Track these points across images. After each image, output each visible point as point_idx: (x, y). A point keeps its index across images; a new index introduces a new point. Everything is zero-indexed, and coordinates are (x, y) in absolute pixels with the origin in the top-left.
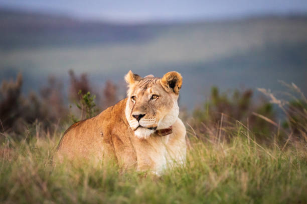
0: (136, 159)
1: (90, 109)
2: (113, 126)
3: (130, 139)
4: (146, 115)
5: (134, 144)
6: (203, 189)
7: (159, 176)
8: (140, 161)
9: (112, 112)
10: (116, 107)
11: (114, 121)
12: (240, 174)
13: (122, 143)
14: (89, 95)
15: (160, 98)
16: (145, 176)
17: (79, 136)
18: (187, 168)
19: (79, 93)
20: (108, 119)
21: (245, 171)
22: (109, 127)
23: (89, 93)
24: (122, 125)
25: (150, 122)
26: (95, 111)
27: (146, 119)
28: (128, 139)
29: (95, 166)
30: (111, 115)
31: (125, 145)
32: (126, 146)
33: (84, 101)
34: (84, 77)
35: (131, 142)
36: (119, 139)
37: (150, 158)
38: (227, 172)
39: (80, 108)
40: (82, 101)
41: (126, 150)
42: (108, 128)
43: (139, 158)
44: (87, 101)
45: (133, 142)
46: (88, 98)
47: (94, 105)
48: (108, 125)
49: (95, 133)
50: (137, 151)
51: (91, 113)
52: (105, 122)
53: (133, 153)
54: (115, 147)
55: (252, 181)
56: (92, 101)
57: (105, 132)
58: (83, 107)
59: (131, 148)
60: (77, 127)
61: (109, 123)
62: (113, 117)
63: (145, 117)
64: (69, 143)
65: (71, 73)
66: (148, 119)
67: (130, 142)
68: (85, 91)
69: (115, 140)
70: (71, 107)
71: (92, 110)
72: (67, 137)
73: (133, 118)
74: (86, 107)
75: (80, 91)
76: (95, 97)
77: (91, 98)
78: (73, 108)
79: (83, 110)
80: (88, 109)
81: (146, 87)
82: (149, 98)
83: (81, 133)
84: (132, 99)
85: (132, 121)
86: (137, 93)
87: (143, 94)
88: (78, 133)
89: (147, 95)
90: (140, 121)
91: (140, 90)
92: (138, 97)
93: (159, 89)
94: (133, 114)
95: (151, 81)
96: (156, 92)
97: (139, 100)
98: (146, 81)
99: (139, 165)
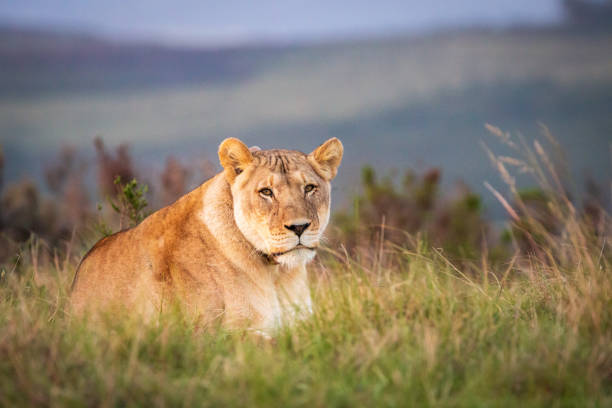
0: (224, 308)
1: (136, 213)
4: (312, 225)
7: (269, 337)
11: (172, 238)
12: (423, 333)
13: (193, 278)
14: (134, 186)
15: (318, 189)
17: (106, 267)
19: (115, 182)
20: (158, 237)
21: (432, 326)
22: (163, 250)
23: (134, 181)
32: (201, 284)
33: (125, 196)
34: (123, 151)
36: (185, 270)
38: (398, 329)
39: (117, 209)
40: (121, 197)
41: (202, 290)
42: (161, 252)
44: (131, 196)
46: (132, 191)
47: (144, 205)
49: (137, 265)
52: (153, 242)
55: (444, 344)
56: (139, 196)
57: (156, 261)
58: (123, 209)
59: (211, 286)
62: (168, 232)
63: (310, 228)
65: (99, 144)
66: (313, 232)
68: (126, 178)
70: (100, 209)
71: (141, 213)
73: (287, 231)
74: (130, 208)
75: (119, 178)
76: (146, 189)
77: (138, 191)
78: (105, 210)
79: (124, 214)
80: (133, 211)
81: (284, 170)
82: (303, 191)
83: (109, 261)
84: (261, 194)
85: (284, 236)
86: (275, 182)
87: (288, 183)
88: (104, 261)
89: (298, 185)
90: (302, 236)
91: (277, 177)
92: (280, 191)
93: (312, 173)
94: (289, 223)
95: (283, 158)
96: (312, 179)
97: (286, 196)
98: (274, 159)
99: (231, 318)
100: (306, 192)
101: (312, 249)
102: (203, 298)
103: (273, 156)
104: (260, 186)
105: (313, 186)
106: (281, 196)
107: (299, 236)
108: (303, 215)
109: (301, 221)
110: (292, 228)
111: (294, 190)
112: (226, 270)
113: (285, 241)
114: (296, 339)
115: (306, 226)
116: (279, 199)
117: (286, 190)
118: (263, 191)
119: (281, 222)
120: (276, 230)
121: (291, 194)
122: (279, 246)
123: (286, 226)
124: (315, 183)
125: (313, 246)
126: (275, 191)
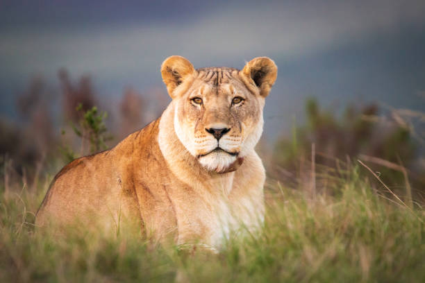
0: (176, 223)
1: (97, 137)
2: (138, 166)
3: (164, 187)
4: (232, 131)
5: (171, 198)
6: (294, 274)
7: (216, 252)
8: (182, 227)
9: (135, 143)
10: (143, 135)
11: (137, 158)
12: (357, 250)
13: (152, 196)
14: (95, 113)
15: (246, 102)
16: (193, 253)
17: (81, 183)
18: (264, 239)
19: (77, 109)
20: (128, 154)
21: (367, 243)
22: (130, 167)
23: (95, 108)
24: (151, 164)
25: (236, 142)
26: (105, 140)
27: (231, 138)
28: (161, 188)
29: (106, 235)
30: (133, 148)
31: (157, 199)
32: (158, 201)
33: (87, 122)
34: (86, 83)
35: (167, 193)
36: (146, 189)
37: (199, 221)
38: (335, 246)
39: (79, 134)
40: (83, 123)
41: (158, 207)
42: (128, 169)
43: (180, 222)
44: (91, 122)
45: (170, 194)
46: (93, 118)
47: (104, 130)
48: (129, 165)
49: (109, 179)
50: (178, 209)
51: (98, 143)
52: (124, 158)
53: (170, 213)
54: (140, 203)
55: (378, 261)
56: (99, 122)
57: (123, 177)
58: (84, 133)
59: (166, 204)
60: (79, 167)
61: (129, 161)
62: (136, 151)
63: (230, 133)
64: (63, 194)
65: (63, 75)
66: (233, 138)
67: (164, 193)
68: (87, 105)
69: (139, 191)
70: (63, 133)
71: (101, 138)
72: (60, 183)
73: (207, 134)
74: (91, 133)
75: (80, 105)
76: (105, 115)
77: (98, 117)
78: (68, 134)
79: (85, 137)
80: (94, 135)
81: (217, 83)
82: (230, 101)
83: (84, 177)
84: (192, 102)
85: (204, 138)
86: (205, 92)
87: (217, 93)
88: (79, 177)
89: (226, 96)
90: (220, 140)
91: (208, 88)
92: (208, 99)
93: (244, 88)
94: (209, 127)
95: (220, 73)
96: (242, 93)
97: (212, 104)
98: (211, 74)
99: (181, 233)
100: (233, 103)
101: (231, 154)
102: (158, 214)
103: (211, 70)
104: (192, 95)
105: (241, 99)
106: (208, 104)
107: (218, 140)
108: (222, 120)
109: (220, 125)
110: (211, 131)
111: (220, 99)
112: (176, 188)
113: (205, 143)
114: (242, 253)
115: (225, 131)
116: (206, 107)
117: (213, 98)
118: (194, 99)
119: (203, 125)
120: (199, 133)
121: (217, 102)
122: (200, 148)
123: (207, 130)
124: (243, 96)
125: (232, 151)
126: (204, 100)
